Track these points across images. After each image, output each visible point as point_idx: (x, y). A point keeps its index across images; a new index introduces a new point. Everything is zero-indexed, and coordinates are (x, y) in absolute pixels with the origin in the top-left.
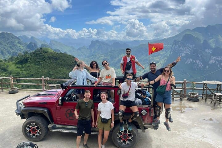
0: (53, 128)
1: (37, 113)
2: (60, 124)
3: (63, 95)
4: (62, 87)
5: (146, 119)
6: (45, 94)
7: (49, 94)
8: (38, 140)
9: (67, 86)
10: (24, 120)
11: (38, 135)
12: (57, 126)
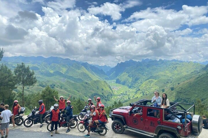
0: (126, 128)
1: (119, 118)
2: (130, 126)
3: (131, 109)
4: (131, 105)
5: (181, 132)
6: (124, 108)
7: (125, 109)
8: (120, 133)
9: (133, 105)
10: (113, 121)
11: (120, 130)
12: (128, 127)
